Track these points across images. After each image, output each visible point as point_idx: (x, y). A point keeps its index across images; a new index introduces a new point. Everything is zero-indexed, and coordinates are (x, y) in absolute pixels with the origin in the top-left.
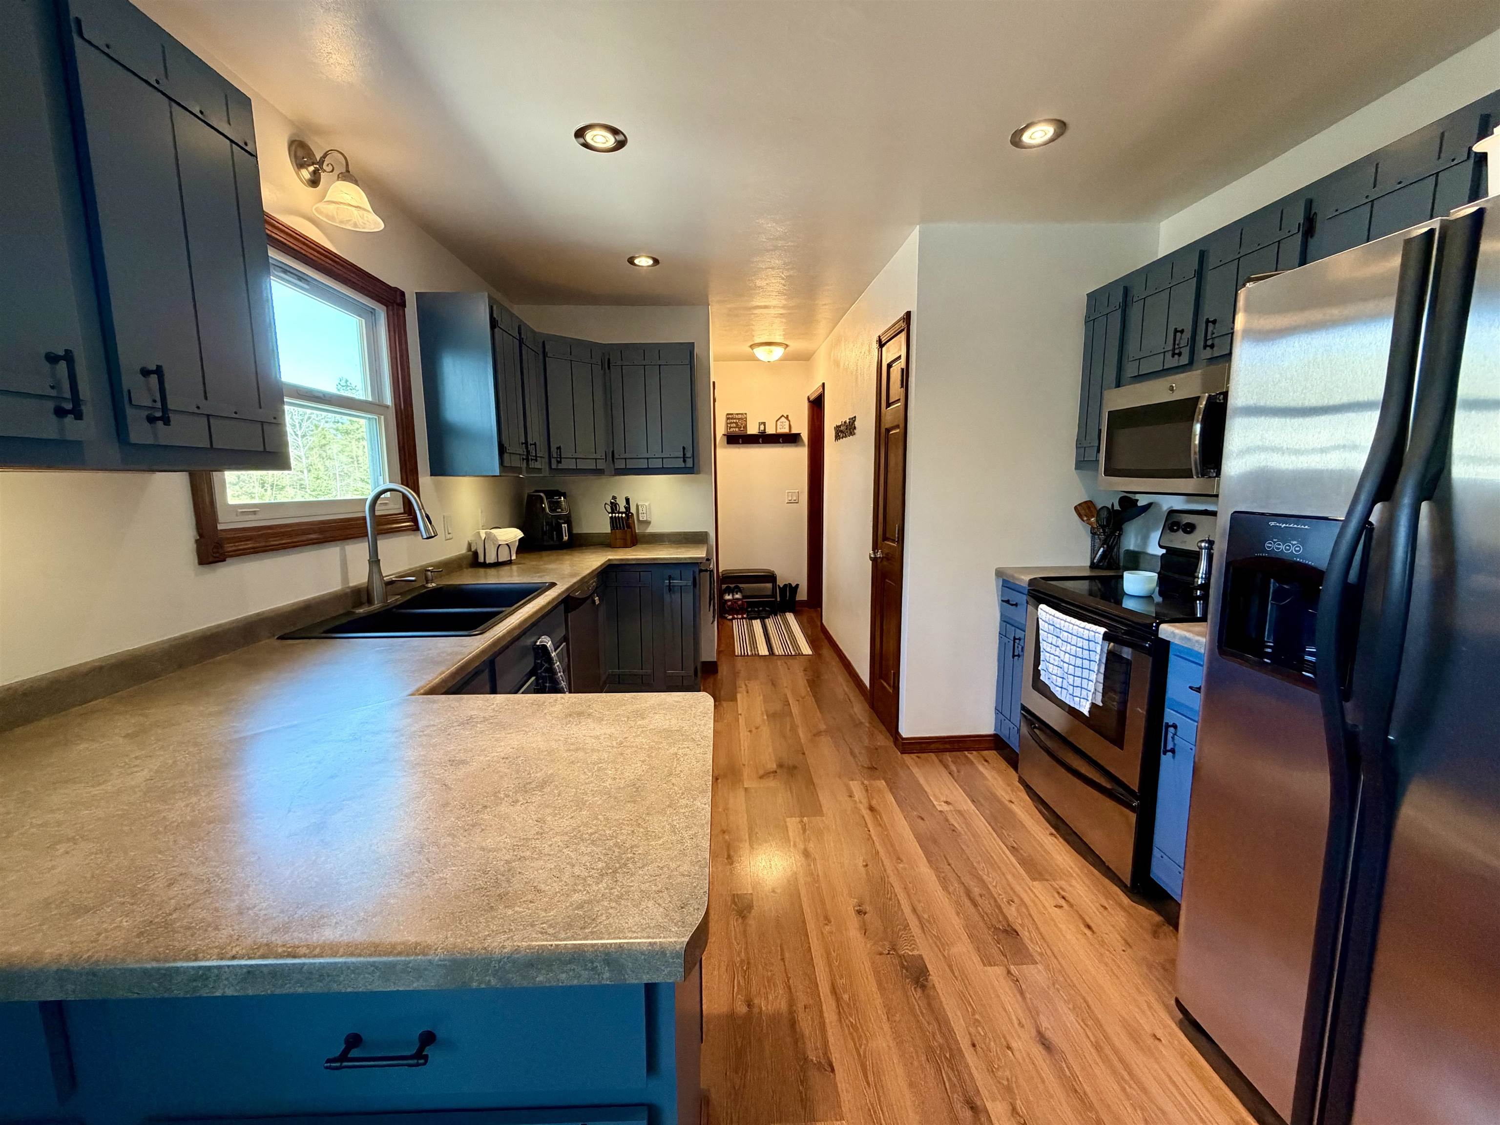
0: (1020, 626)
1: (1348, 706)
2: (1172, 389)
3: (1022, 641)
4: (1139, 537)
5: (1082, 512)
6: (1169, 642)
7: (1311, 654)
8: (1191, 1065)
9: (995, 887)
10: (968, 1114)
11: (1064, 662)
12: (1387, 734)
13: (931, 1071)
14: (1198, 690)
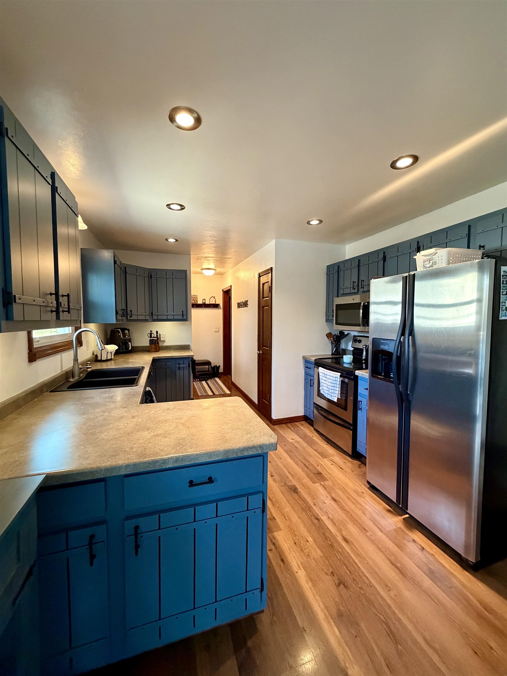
0: (312, 376)
1: (400, 386)
2: (353, 299)
3: (313, 381)
4: (345, 344)
5: (328, 336)
6: (358, 376)
7: (392, 375)
8: (372, 497)
9: (313, 462)
10: (317, 521)
11: (328, 385)
12: (407, 391)
13: (304, 513)
14: (367, 389)
